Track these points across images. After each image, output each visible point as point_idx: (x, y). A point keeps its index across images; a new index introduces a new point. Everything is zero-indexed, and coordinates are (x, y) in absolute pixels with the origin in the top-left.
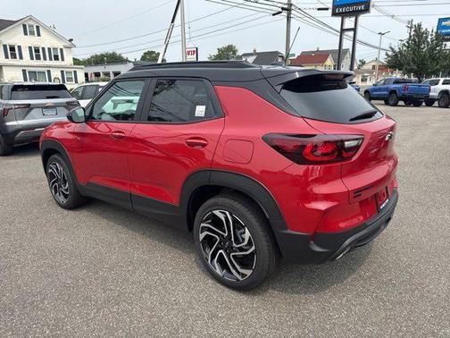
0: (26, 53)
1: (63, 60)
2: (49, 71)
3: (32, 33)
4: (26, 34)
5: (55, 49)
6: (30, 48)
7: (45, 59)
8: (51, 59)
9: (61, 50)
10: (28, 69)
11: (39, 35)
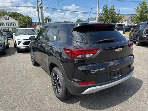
0: (5, 24)
1: (15, 25)
2: (8, 29)
3: (7, 19)
4: (5, 20)
5: (13, 23)
6: (6, 23)
7: (10, 25)
8: (12, 25)
9: (15, 23)
10: (3, 28)
11: (9, 19)
